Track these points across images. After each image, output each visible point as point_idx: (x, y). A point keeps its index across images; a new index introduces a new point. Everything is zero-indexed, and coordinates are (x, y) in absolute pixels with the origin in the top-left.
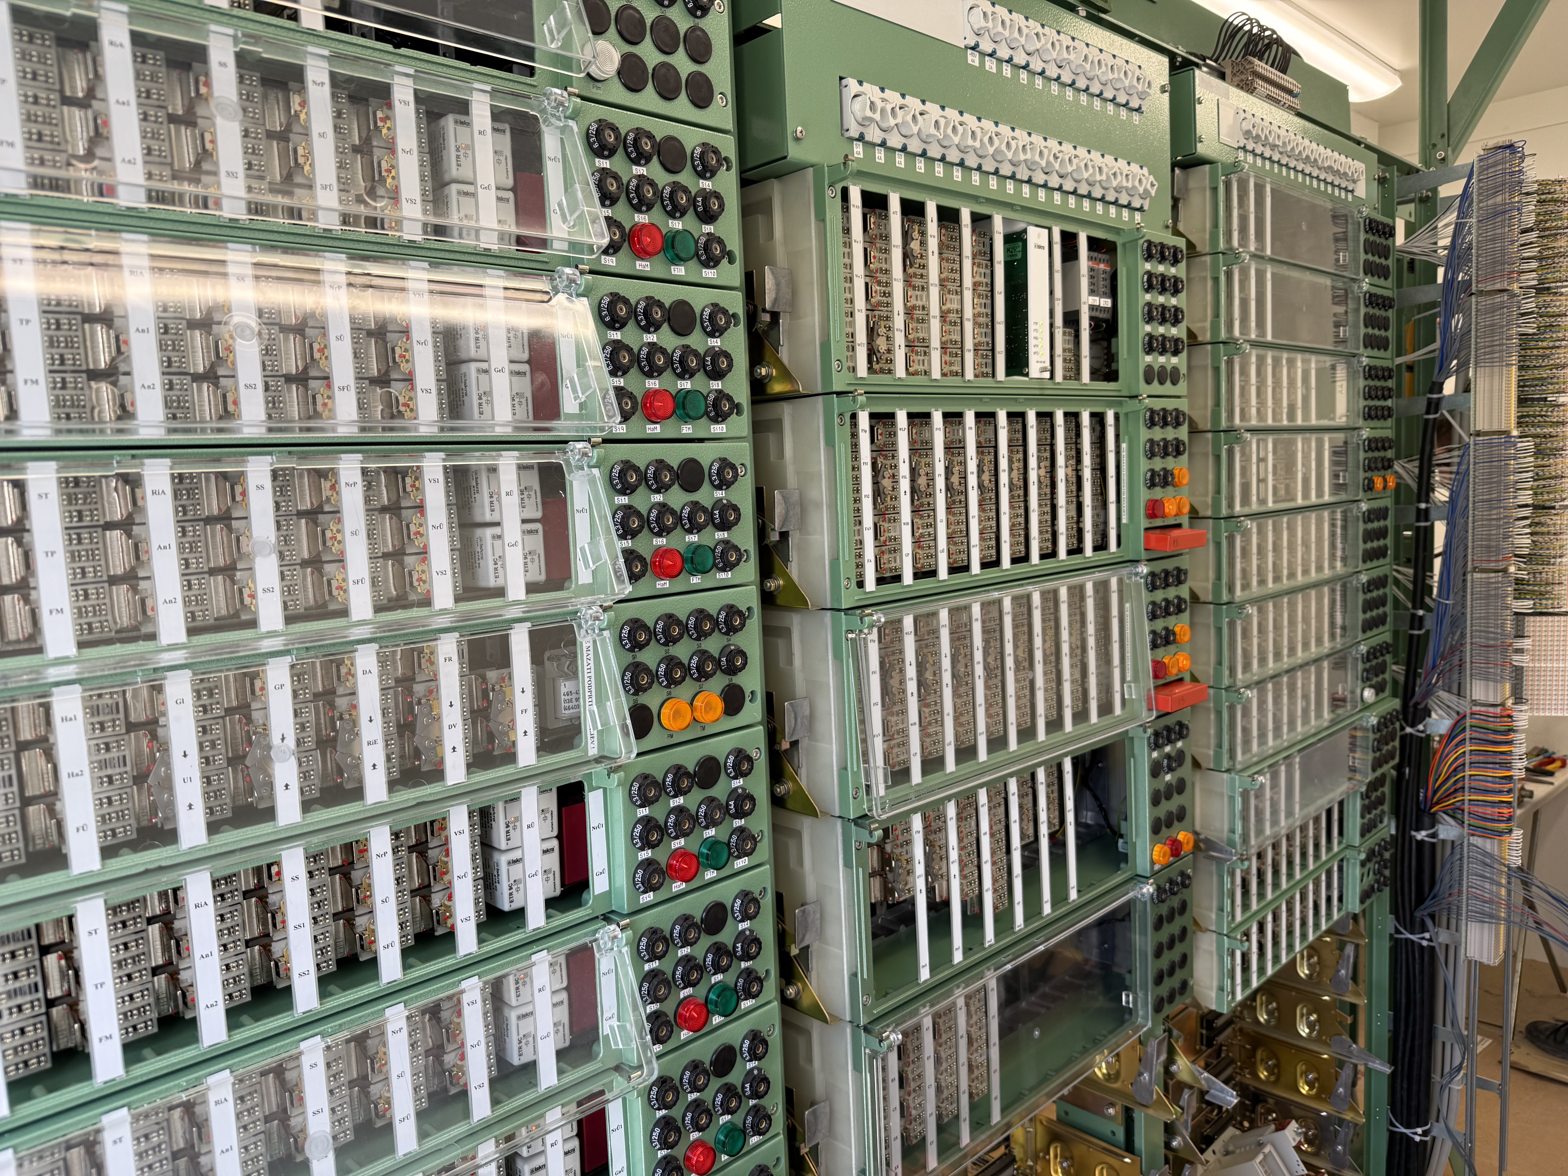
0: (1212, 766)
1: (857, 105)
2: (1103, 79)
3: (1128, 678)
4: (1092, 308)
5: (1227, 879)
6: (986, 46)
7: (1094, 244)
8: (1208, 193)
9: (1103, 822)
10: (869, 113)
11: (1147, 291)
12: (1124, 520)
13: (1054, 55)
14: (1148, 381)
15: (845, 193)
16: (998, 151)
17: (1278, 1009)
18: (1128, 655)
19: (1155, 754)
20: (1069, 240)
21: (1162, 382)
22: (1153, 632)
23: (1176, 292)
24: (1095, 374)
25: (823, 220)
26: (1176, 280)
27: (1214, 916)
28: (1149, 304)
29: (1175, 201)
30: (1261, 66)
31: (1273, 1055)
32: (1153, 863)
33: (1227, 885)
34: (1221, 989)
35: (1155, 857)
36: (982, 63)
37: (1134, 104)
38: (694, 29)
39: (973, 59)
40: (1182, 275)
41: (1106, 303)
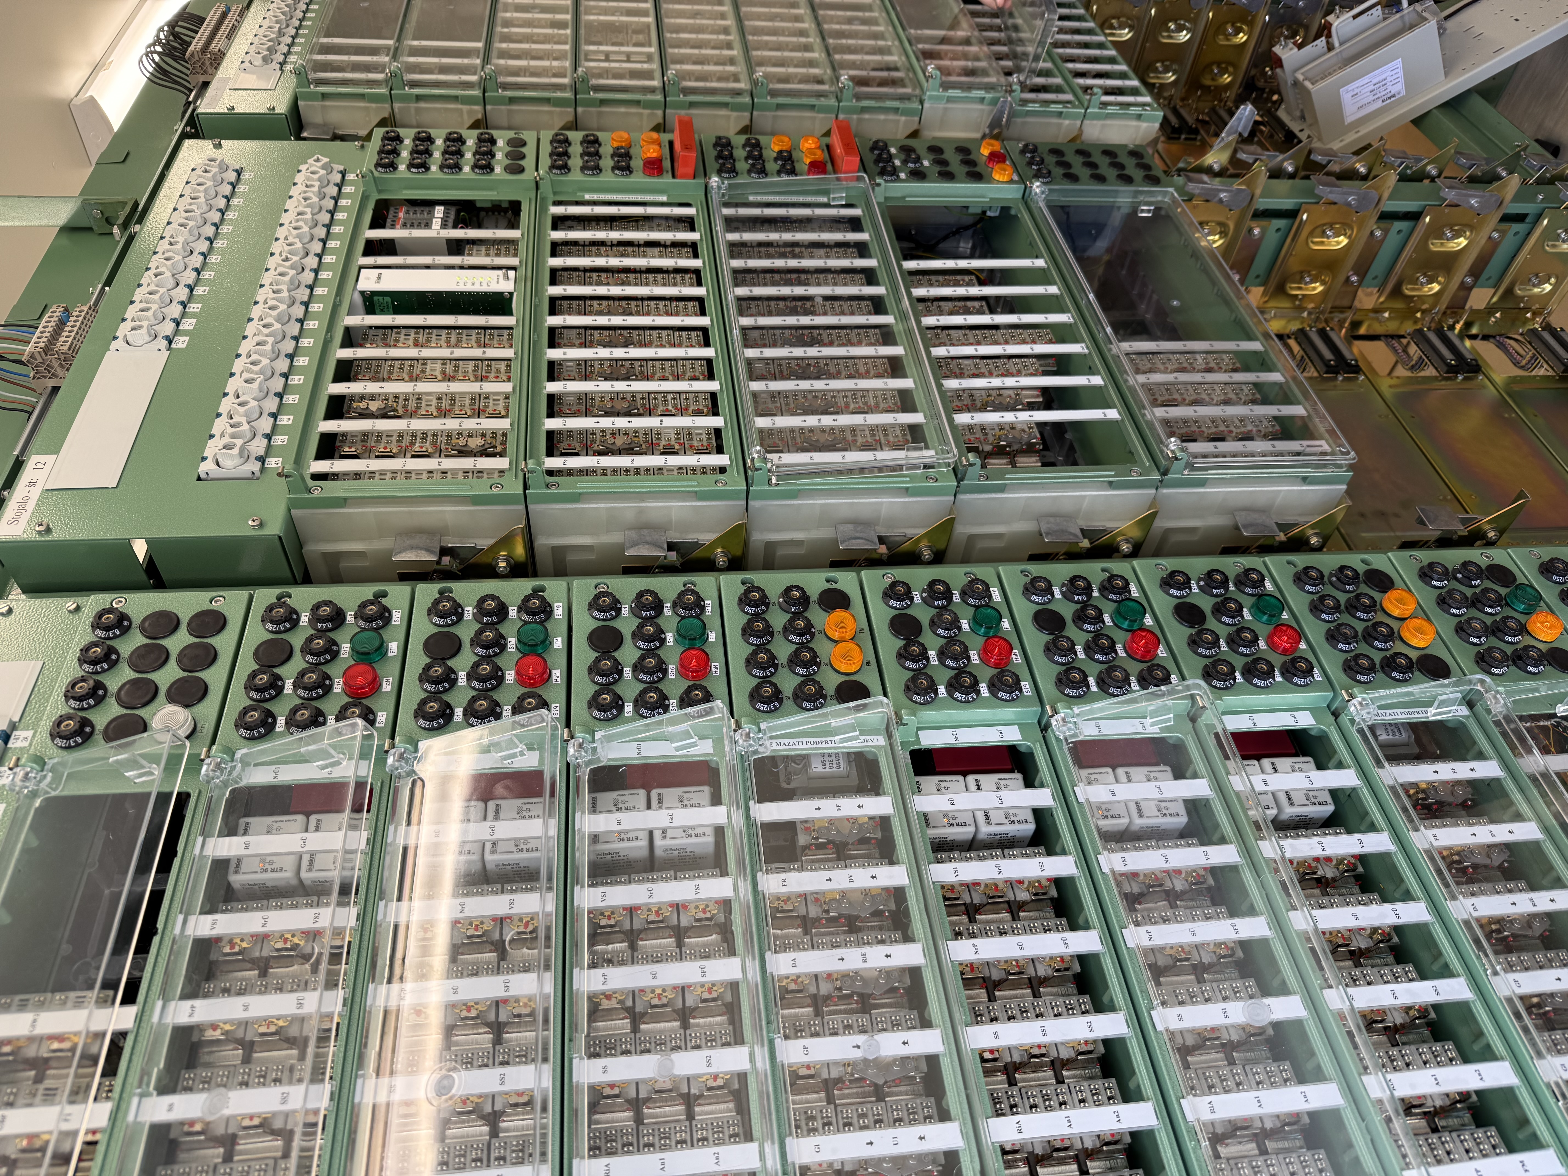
0: (917, 119)
1: (227, 463)
2: (205, 208)
3: (824, 200)
4: (444, 226)
5: (1031, 107)
6: (168, 328)
7: (377, 222)
8: (328, 103)
9: (970, 232)
10: (235, 451)
11: (427, 169)
12: (664, 199)
13: (178, 258)
14: (522, 170)
15: (316, 477)
16: (278, 319)
17: (1163, 62)
18: (801, 199)
19: (903, 176)
20: (373, 248)
21: (523, 157)
22: (779, 173)
23: (430, 139)
24: (513, 225)
25: (345, 500)
26: (417, 138)
27: (1067, 122)
28: (442, 167)
29: (336, 137)
30: (197, 44)
31: (1208, 67)
32: (1011, 181)
33: (1036, 107)
34: (1139, 117)
35: (1006, 179)
36: (186, 333)
37: (232, 177)
38: (142, 629)
39: (181, 342)
40: (412, 132)
41: (439, 211)
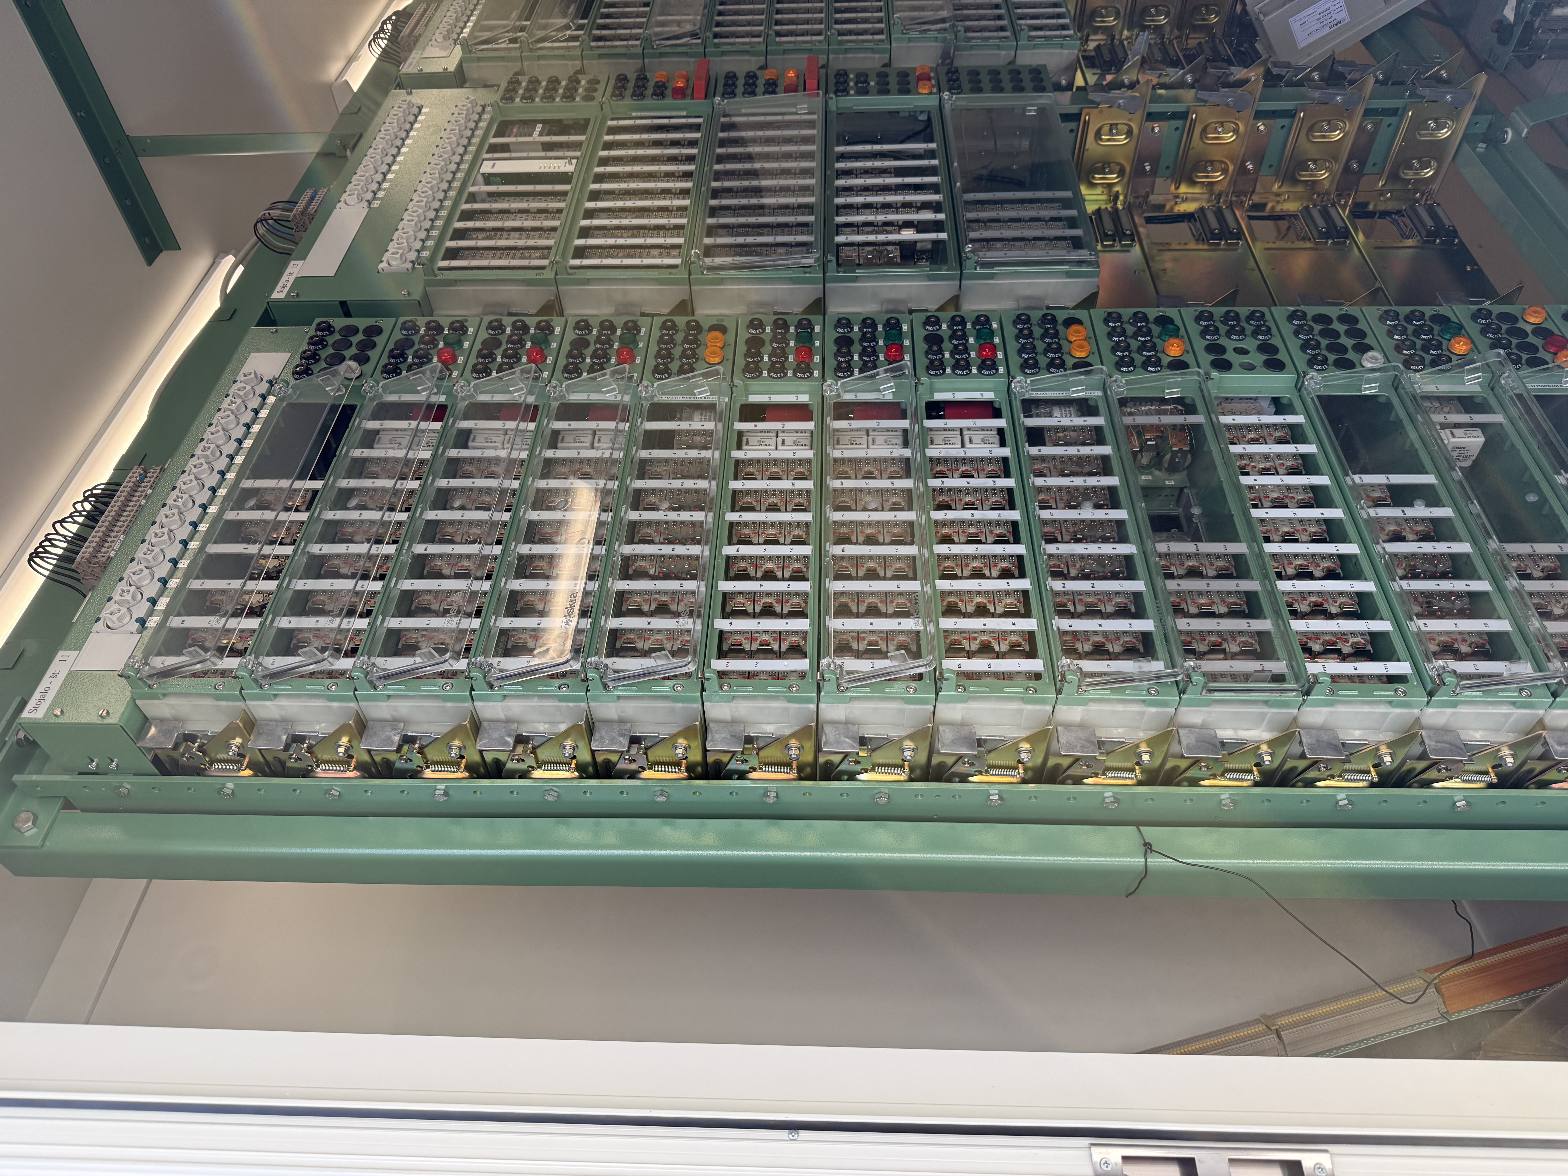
1: (394, 263)
2: (397, 129)
3: (794, 110)
4: (541, 134)
6: (369, 196)
8: (482, 64)
10: (398, 256)
11: (533, 100)
12: (685, 113)
13: (378, 157)
15: (440, 269)
16: (431, 188)
18: (778, 110)
19: (852, 92)
20: (493, 148)
21: (596, 90)
22: (764, 94)
24: (583, 133)
25: (456, 281)
28: (542, 99)
30: (406, 31)
32: (931, 93)
35: (926, 91)
36: (379, 199)
37: (416, 110)
38: (340, 332)
39: (376, 204)
